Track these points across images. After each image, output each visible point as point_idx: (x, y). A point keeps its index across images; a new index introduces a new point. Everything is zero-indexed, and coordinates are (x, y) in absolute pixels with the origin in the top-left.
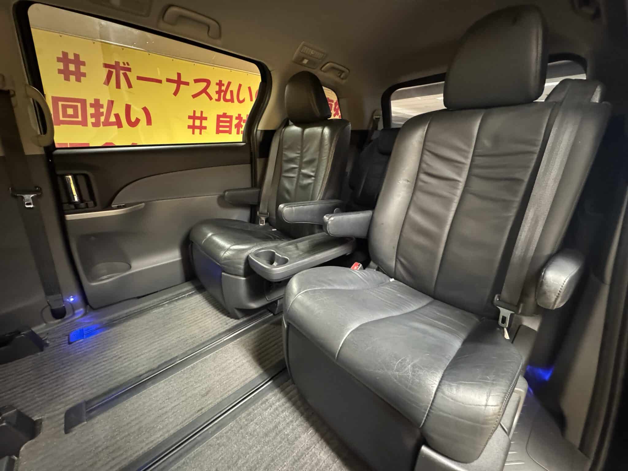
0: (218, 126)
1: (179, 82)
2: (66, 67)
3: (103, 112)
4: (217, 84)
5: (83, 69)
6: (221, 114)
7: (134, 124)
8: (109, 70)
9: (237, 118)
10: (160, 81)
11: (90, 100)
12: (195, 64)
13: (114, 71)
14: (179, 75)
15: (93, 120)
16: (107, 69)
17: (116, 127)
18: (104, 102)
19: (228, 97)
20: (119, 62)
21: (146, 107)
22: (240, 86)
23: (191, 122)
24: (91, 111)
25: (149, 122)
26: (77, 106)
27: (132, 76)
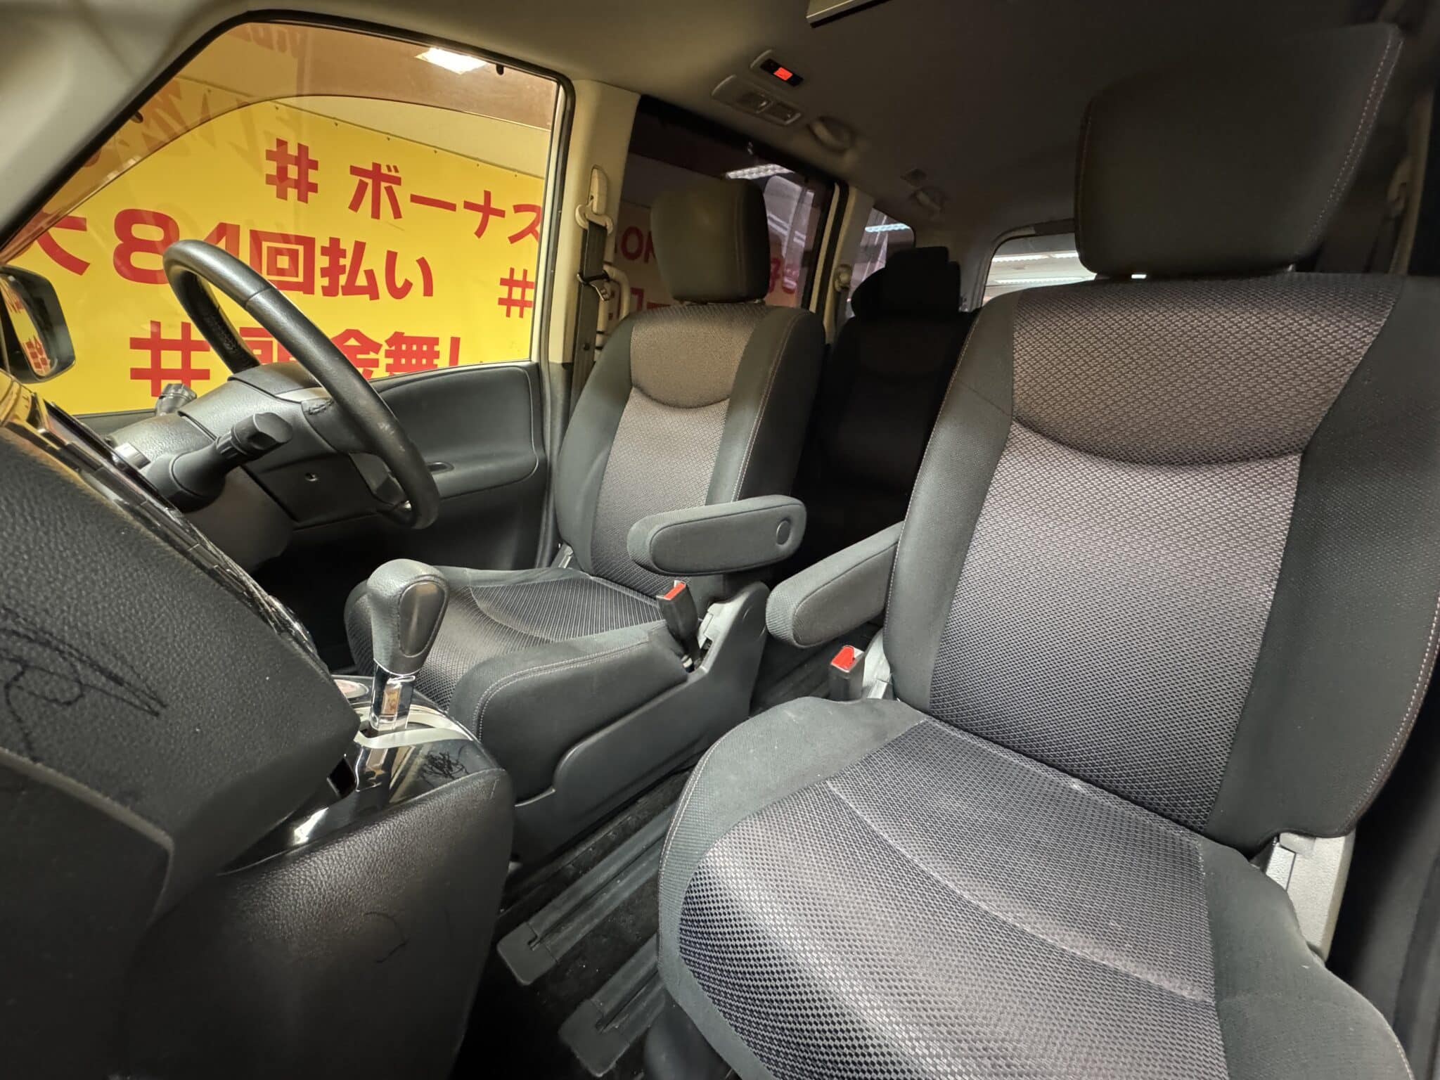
1: (487, 210)
2: (282, 170)
3: (344, 266)
5: (313, 176)
7: (399, 292)
8: (361, 181)
10: (452, 207)
11: (322, 242)
12: (516, 174)
13: (369, 181)
14: (488, 195)
15: (325, 282)
16: (356, 179)
17: (367, 297)
18: (348, 246)
20: (379, 166)
21: (426, 258)
23: (504, 292)
24: (322, 262)
25: (428, 291)
26: (296, 252)
27: (402, 194)
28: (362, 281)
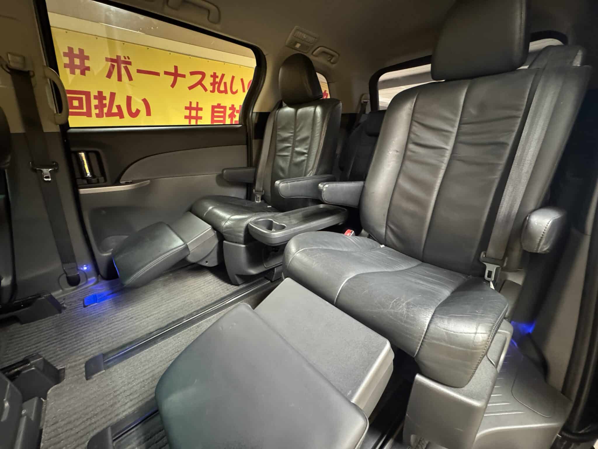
0: (213, 116)
1: (176, 74)
2: (72, 61)
3: (105, 104)
4: (211, 76)
5: (87, 63)
6: (216, 104)
7: (134, 115)
8: (111, 64)
9: (230, 109)
10: (157, 74)
11: (94, 93)
12: (191, 57)
13: (116, 64)
14: (176, 68)
15: (97, 111)
16: (109, 64)
17: (118, 117)
18: (107, 94)
19: (222, 88)
20: (120, 57)
21: (146, 98)
22: (233, 77)
24: (94, 102)
25: (149, 113)
26: (82, 98)
27: (132, 69)
28: (115, 110)
